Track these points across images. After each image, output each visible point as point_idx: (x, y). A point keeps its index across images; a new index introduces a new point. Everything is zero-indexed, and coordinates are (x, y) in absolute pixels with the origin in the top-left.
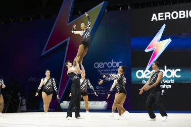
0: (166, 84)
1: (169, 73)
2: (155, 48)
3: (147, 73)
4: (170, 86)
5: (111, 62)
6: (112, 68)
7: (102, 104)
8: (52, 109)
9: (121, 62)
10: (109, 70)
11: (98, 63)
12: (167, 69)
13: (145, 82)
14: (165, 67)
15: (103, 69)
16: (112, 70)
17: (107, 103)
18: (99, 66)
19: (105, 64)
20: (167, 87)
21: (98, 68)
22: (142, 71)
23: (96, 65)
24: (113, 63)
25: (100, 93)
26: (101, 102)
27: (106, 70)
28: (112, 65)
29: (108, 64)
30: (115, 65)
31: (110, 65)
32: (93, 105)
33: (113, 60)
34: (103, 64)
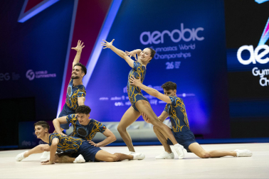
3: (262, 50)
5: (180, 30)
6: (182, 42)
9: (202, 29)
10: (176, 49)
11: (148, 33)
13: (258, 72)
15: (160, 45)
16: (182, 48)
18: (151, 40)
21: (150, 45)
22: (250, 48)
23: (146, 38)
24: (183, 31)
27: (168, 49)
28: (182, 35)
29: (171, 35)
30: (187, 35)
31: (176, 36)
32: (141, 130)
33: (182, 25)
34: (161, 35)
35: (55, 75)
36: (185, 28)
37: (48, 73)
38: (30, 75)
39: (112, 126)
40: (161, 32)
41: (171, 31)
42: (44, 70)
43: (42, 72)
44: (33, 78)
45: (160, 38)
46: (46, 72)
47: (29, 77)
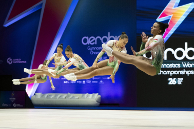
0: (187, 69)
1: (191, 54)
2: (172, 15)
4: (192, 72)
7: (93, 98)
8: (19, 105)
11: (87, 38)
12: (188, 47)
14: (186, 44)
15: (94, 46)
17: (100, 96)
19: (98, 39)
20: (187, 73)
21: (87, 45)
23: (85, 41)
25: (90, 82)
26: (91, 95)
27: (99, 48)
28: (108, 40)
29: (102, 39)
31: (105, 40)
32: (79, 100)
33: (109, 33)
34: (96, 39)
35: (26, 62)
36: (110, 36)
37: (21, 60)
38: (10, 61)
39: (61, 96)
40: (95, 37)
41: (102, 37)
42: (19, 58)
43: (17, 60)
44: (11, 63)
45: (94, 41)
46: (20, 59)
47: (9, 62)
